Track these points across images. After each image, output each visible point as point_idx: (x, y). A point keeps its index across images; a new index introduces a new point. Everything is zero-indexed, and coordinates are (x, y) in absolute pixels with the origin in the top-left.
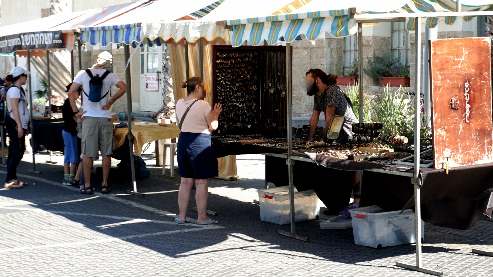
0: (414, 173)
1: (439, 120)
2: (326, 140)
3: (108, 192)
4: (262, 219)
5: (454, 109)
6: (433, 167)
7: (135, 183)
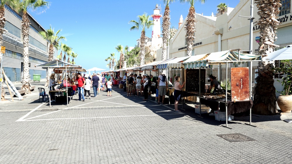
0: (226, 102)
1: (233, 89)
2: (210, 93)
3: (163, 104)
4: (196, 112)
5: (238, 86)
6: (231, 101)
7: (169, 102)
